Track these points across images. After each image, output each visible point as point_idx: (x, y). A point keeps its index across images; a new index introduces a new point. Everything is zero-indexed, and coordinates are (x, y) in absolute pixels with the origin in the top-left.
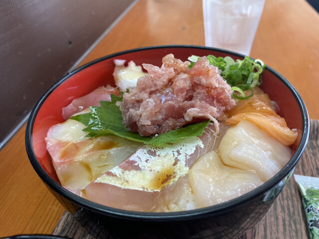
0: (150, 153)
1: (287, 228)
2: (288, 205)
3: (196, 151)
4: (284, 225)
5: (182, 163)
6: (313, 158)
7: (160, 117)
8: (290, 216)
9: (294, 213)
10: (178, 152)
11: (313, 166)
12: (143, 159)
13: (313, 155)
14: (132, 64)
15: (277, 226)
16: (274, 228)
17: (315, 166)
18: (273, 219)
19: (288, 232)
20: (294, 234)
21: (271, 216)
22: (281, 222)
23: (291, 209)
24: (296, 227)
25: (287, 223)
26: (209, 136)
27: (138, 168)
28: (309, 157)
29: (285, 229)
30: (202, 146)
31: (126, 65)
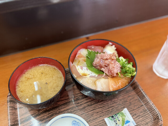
0: (87, 69)
1: (107, 112)
2: (115, 110)
3: (94, 76)
4: (108, 111)
5: (90, 75)
6: (139, 112)
7: (98, 64)
8: (111, 111)
9: (113, 112)
10: (92, 73)
11: (136, 113)
12: (85, 69)
13: (141, 112)
14: (114, 46)
15: (106, 109)
16: (105, 109)
17: (136, 114)
18: (107, 108)
19: (106, 112)
20: (107, 114)
21: (108, 107)
22: (108, 110)
23: (114, 111)
24: (109, 114)
25: (109, 111)
26: (100, 76)
27: (82, 69)
28: (139, 111)
29: (106, 111)
30: (96, 76)
31: (112, 45)
